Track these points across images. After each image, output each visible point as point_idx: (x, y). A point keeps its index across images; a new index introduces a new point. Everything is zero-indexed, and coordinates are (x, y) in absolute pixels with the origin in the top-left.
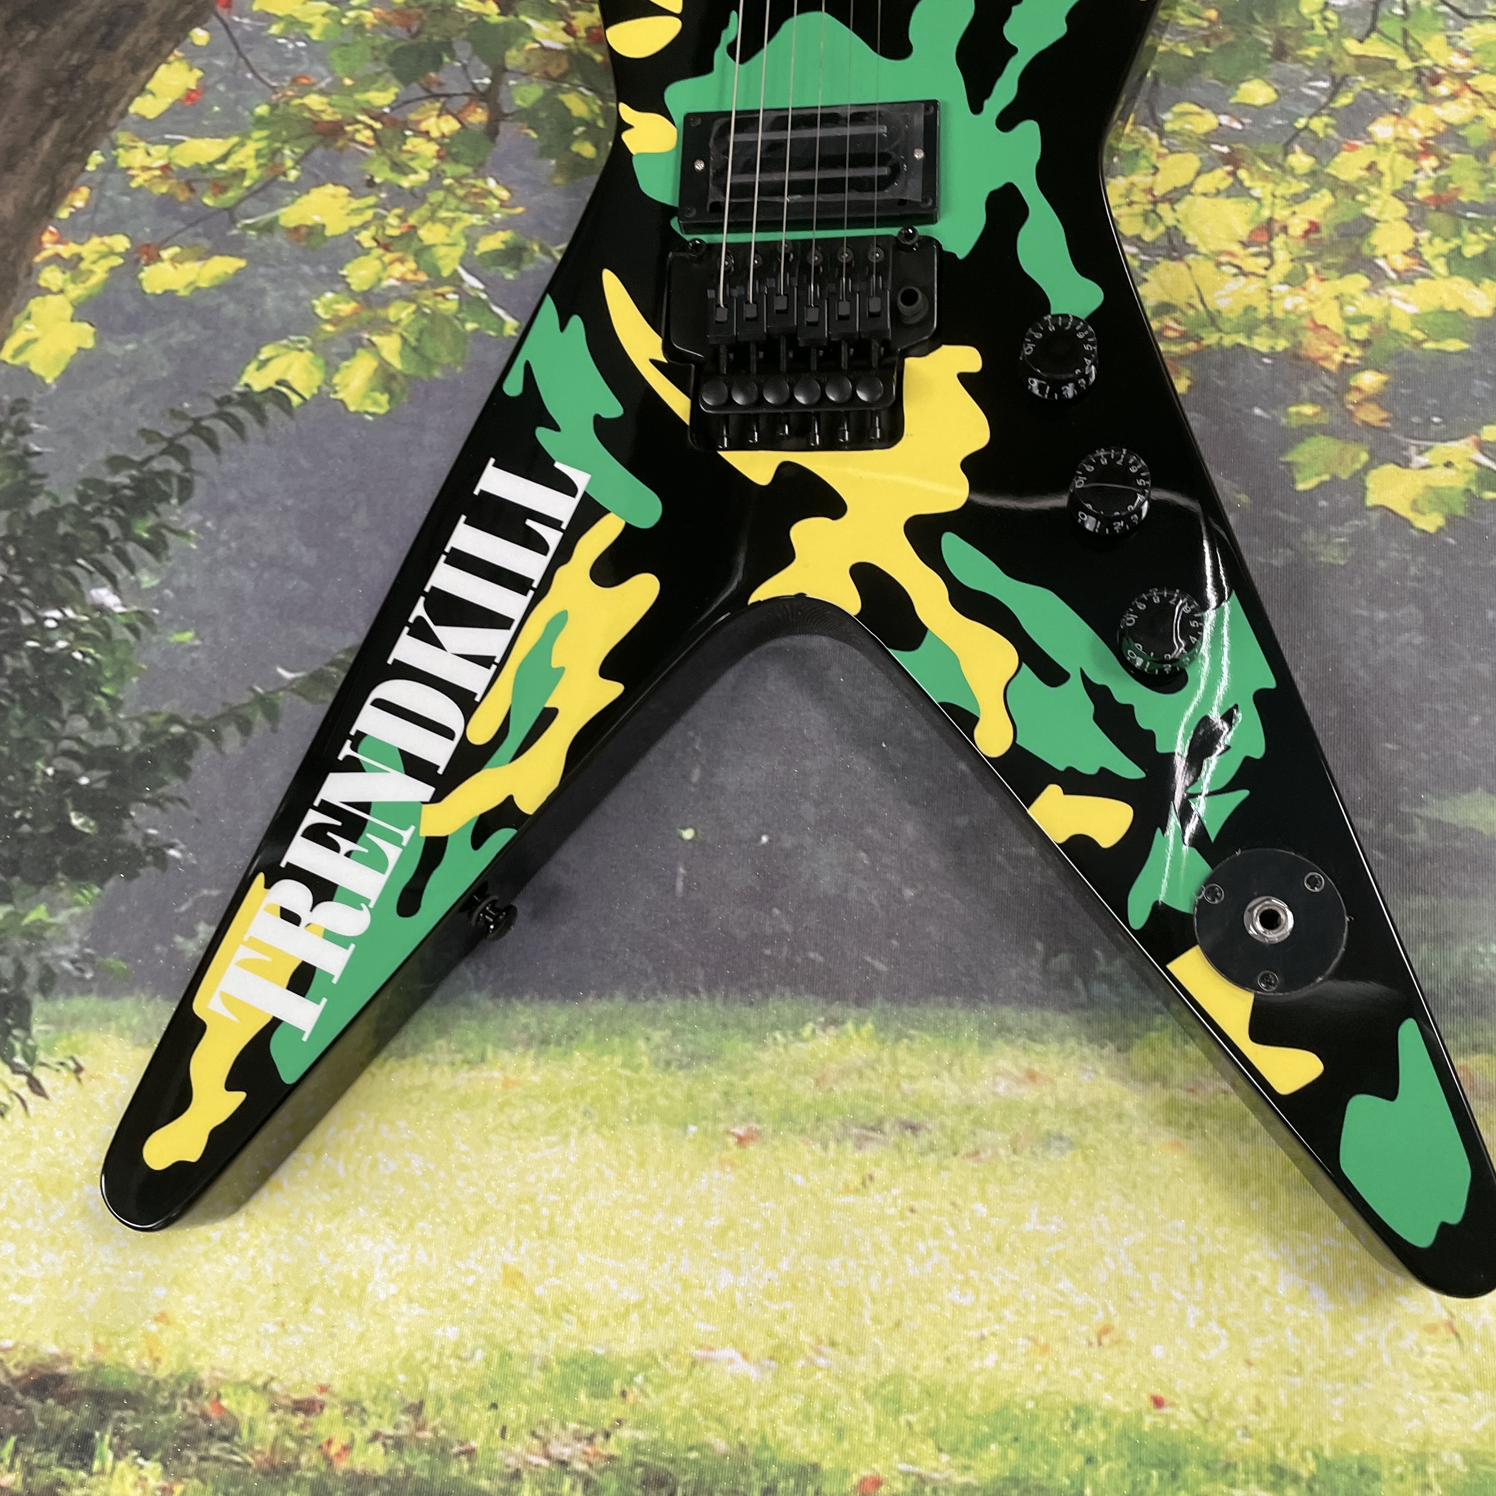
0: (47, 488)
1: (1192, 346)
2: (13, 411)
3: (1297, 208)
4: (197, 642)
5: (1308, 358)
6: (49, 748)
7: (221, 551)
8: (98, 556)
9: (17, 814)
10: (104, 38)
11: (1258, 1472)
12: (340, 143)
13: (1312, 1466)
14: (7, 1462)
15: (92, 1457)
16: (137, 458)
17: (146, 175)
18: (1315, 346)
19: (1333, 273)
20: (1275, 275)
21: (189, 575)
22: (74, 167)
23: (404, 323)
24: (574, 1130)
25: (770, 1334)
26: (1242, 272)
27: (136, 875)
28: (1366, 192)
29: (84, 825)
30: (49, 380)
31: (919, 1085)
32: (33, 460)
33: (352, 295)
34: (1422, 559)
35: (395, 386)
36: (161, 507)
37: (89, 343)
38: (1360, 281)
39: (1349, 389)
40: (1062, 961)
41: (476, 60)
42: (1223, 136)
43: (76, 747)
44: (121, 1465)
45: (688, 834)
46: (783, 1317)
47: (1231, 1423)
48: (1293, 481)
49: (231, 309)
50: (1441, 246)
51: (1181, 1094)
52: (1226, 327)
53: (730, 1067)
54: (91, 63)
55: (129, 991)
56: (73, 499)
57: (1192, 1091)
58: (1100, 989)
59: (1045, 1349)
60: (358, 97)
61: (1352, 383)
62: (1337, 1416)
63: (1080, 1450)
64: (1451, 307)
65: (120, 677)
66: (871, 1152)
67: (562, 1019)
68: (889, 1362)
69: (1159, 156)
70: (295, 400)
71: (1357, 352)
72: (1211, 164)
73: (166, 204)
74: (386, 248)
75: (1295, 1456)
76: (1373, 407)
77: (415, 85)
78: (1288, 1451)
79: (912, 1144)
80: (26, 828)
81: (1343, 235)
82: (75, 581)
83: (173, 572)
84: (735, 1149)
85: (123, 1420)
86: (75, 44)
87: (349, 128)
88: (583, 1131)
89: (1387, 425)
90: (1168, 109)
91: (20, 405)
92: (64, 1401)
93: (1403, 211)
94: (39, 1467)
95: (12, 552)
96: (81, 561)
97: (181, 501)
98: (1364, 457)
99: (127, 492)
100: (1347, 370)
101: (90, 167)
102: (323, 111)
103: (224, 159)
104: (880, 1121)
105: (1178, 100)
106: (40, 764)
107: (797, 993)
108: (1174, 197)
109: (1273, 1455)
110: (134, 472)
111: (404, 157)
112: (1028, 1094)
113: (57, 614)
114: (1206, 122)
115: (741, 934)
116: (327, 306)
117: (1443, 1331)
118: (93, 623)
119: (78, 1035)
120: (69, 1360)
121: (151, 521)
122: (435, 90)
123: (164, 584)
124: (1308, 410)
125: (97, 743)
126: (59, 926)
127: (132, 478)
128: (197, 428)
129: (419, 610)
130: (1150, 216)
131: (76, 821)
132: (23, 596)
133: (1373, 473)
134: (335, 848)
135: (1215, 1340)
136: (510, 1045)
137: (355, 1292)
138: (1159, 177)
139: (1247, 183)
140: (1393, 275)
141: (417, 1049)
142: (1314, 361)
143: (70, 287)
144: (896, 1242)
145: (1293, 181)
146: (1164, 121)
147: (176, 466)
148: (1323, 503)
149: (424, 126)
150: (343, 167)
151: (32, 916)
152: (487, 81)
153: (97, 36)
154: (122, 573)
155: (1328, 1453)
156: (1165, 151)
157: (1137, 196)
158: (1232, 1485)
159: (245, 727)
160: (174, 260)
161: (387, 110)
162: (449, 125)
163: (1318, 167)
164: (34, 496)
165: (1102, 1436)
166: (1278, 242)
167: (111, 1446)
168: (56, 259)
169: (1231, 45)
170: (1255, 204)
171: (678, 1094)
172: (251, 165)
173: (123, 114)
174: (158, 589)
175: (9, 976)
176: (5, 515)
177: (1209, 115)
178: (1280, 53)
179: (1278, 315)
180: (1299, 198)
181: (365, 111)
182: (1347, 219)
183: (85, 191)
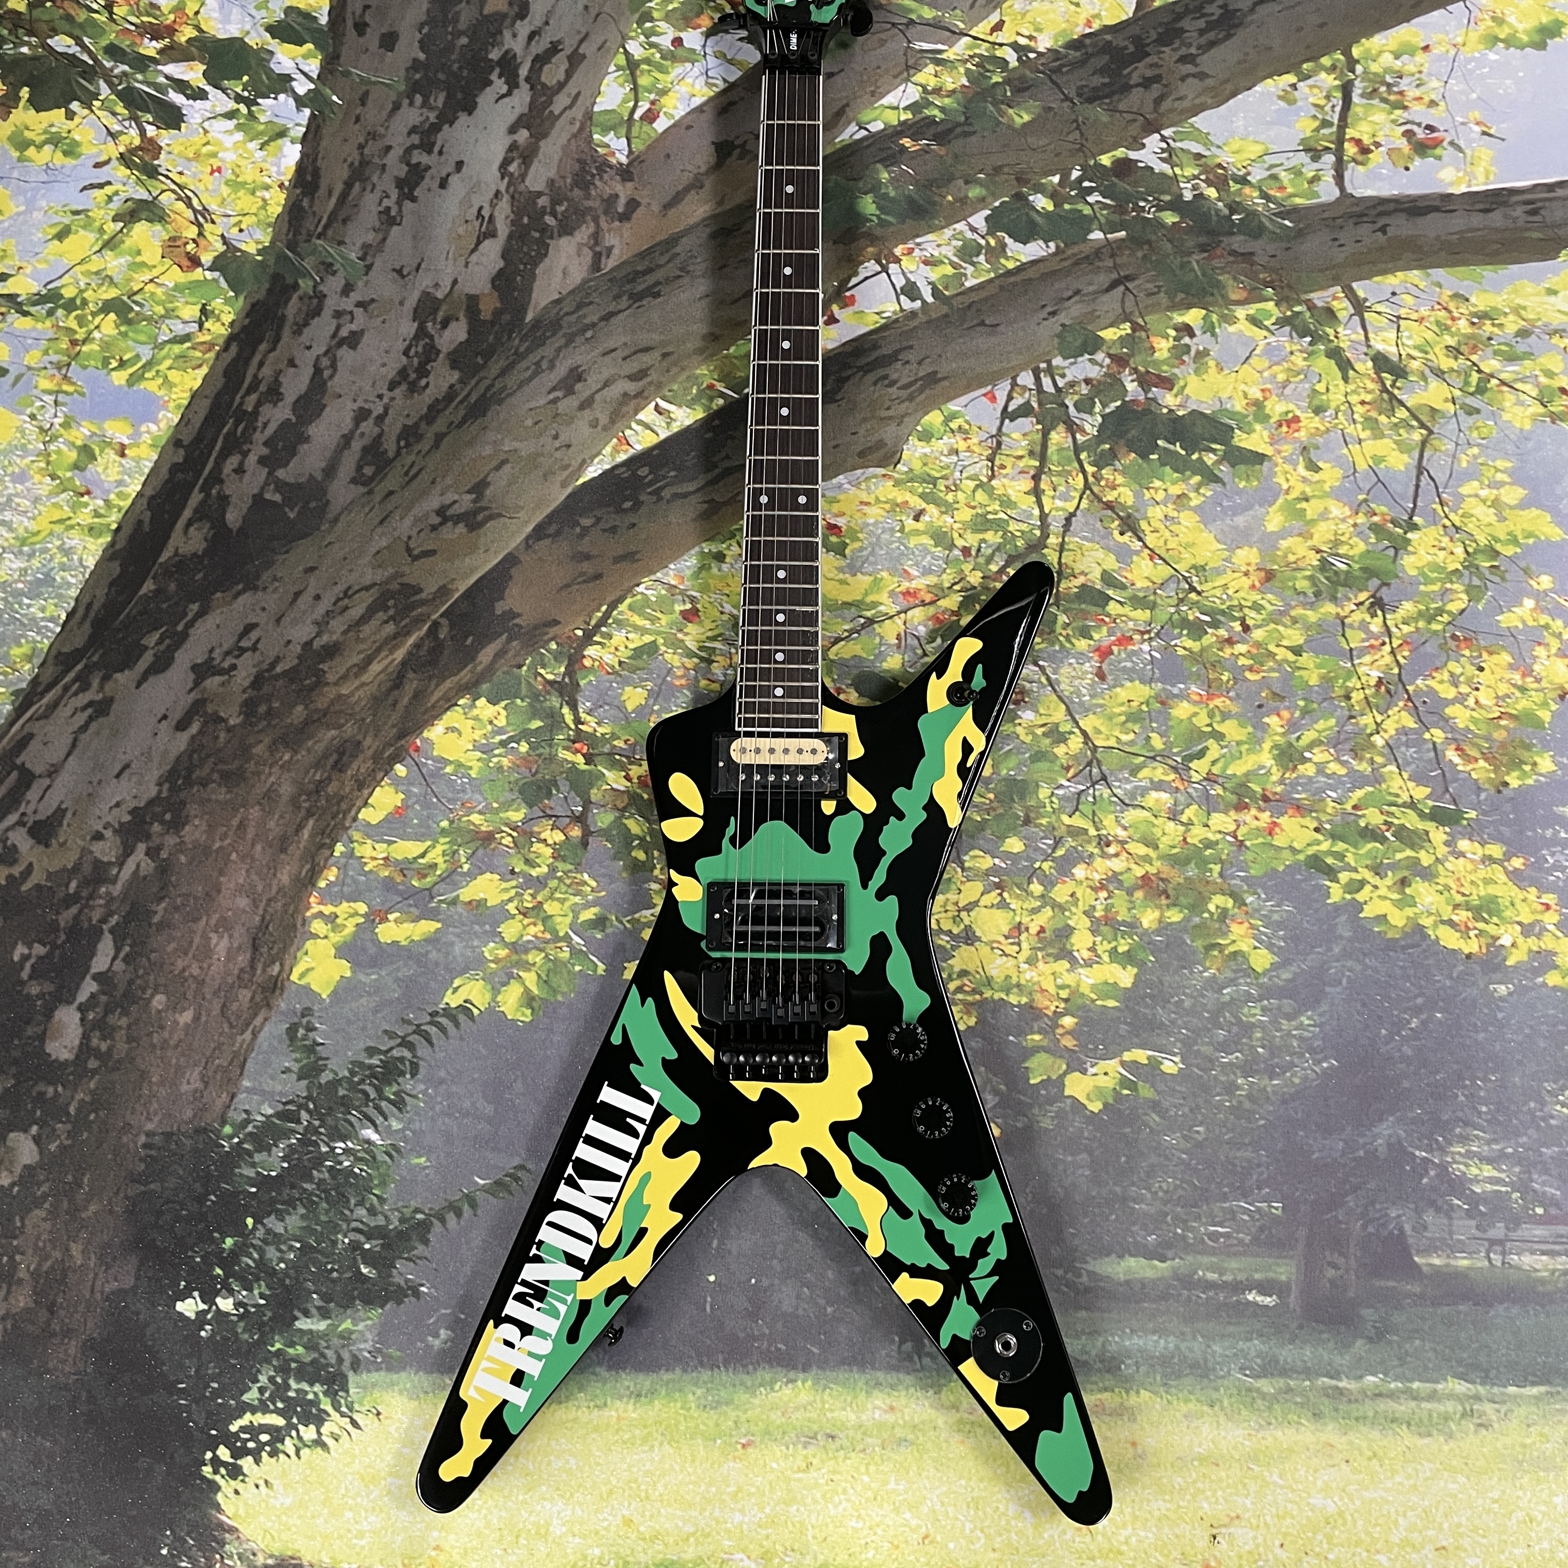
0: (329, 1067)
1: (978, 997)
3: (1034, 917)
4: (428, 1164)
5: (1037, 1008)
6: (344, 1227)
7: (438, 1108)
8: (364, 1109)
9: (329, 1266)
10: (336, 763)
12: (493, 846)
16: (384, 1048)
17: (375, 863)
18: (1041, 1002)
19: (1051, 959)
20: (1022, 957)
21: (420, 1122)
22: (327, 852)
23: (538, 965)
24: (656, 1444)
25: (761, 1546)
26: (1004, 954)
27: (402, 1302)
28: (1070, 910)
30: (324, 996)
31: (836, 1414)
32: (319, 1048)
33: (506, 945)
34: (1091, 1127)
35: (535, 1005)
36: (400, 1080)
37: (348, 974)
38: (1065, 964)
39: (1058, 1026)
40: (908, 1346)
41: (573, 794)
42: (996, 871)
43: (361, 1226)
45: (712, 1278)
46: (768, 1537)
48: (1029, 1078)
49: (434, 955)
50: (1107, 946)
52: (996, 987)
53: (737, 1408)
54: (330, 779)
55: (404, 1369)
56: (347, 1074)
58: (927, 1361)
59: (897, 1547)
60: (502, 815)
61: (1060, 1023)
64: (1111, 981)
65: (383, 1184)
66: (811, 1450)
67: (648, 1383)
68: (821, 1558)
69: (962, 882)
70: (476, 1012)
71: (1063, 1005)
72: (989, 888)
73: (388, 884)
74: (525, 915)
76: (1070, 1037)
77: (536, 808)
79: (832, 1446)
80: (335, 1274)
81: (1057, 936)
82: (351, 1124)
83: (410, 1121)
84: (741, 1451)
86: (317, 765)
87: (497, 836)
88: (661, 1444)
89: (1077, 1049)
90: (967, 853)
91: (307, 1012)
93: (1089, 924)
95: (311, 1106)
96: (354, 1112)
97: (413, 1076)
98: (1064, 1067)
99: (379, 1069)
100: (1057, 1015)
101: (336, 854)
102: (481, 825)
103: (423, 856)
104: (816, 1434)
105: (970, 850)
106: (340, 1237)
107: (772, 1366)
108: (970, 907)
110: (382, 1057)
111: (532, 856)
112: (890, 1418)
113: (342, 1145)
114: (987, 862)
115: (742, 1335)
116: (491, 952)
118: (364, 1150)
119: (376, 1394)
121: (395, 1088)
122: (549, 812)
123: (406, 1128)
124: (1037, 1037)
125: (372, 1224)
126: (360, 1332)
127: (380, 1060)
128: (418, 1031)
129: (570, 1170)
130: (956, 919)
131: (365, 1270)
132: (321, 1134)
133: (1068, 1077)
134: (531, 1306)
135: (979, 1539)
136: (620, 1398)
137: (543, 1531)
138: (961, 895)
139: (1008, 901)
140: (1082, 962)
141: (568, 1399)
142: (1040, 1010)
143: (331, 935)
144: (824, 1496)
145: (1032, 900)
146: (965, 861)
147: (407, 1054)
148: (1043, 1092)
149: (543, 836)
150: (496, 862)
151: (344, 1326)
152: (580, 809)
153: (331, 760)
154: (379, 1120)
156: (965, 879)
157: (950, 907)
159: (459, 1214)
160: (396, 921)
161: (519, 824)
162: (559, 837)
163: (1045, 893)
164: (322, 1071)
166: (1024, 937)
168: (320, 914)
169: (1001, 815)
170: (1012, 913)
171: (711, 1423)
172: (440, 860)
173: (355, 819)
174: (402, 1130)
175: (333, 1361)
176: (304, 1083)
177: (988, 857)
178: (1027, 821)
179: (1023, 982)
180: (1035, 911)
181: (507, 825)
182: (1060, 926)
183: (335, 869)
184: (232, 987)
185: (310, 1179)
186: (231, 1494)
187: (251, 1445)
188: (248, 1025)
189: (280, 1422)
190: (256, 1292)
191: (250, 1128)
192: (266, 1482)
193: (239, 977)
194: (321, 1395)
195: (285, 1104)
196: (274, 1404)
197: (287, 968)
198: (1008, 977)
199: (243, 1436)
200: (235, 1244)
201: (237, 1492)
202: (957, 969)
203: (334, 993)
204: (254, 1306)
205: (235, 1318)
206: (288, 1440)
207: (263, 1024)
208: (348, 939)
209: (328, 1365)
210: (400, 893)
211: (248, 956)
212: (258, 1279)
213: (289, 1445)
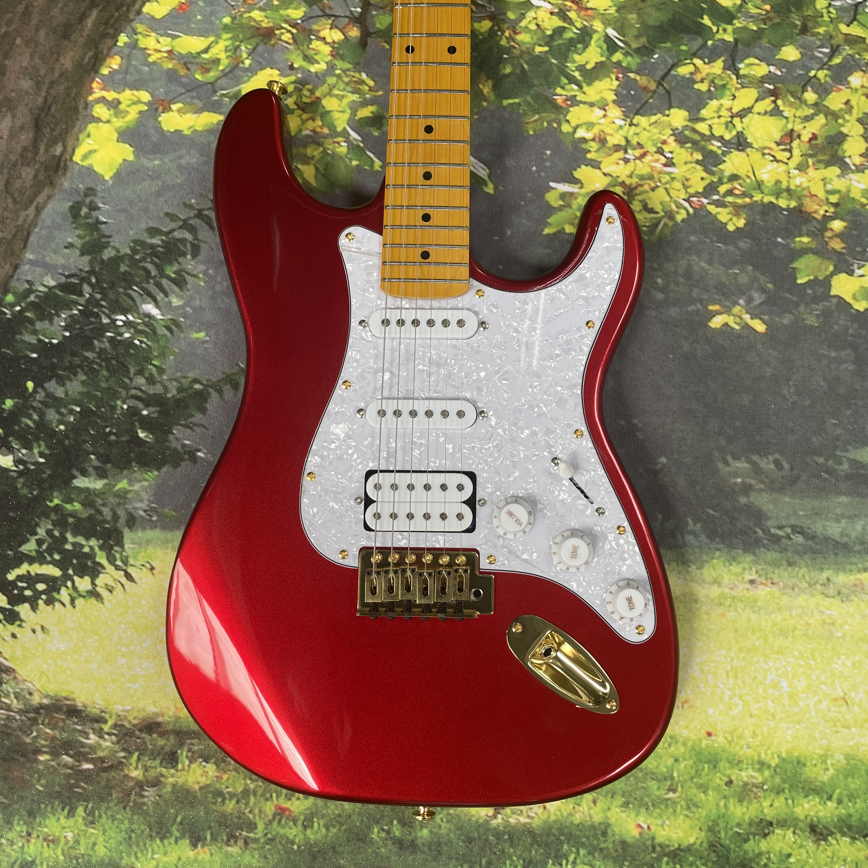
0: (112, 244)
1: (747, 200)
2: (86, 195)
3: (806, 124)
4: (207, 339)
5: (806, 212)
6: (124, 393)
7: (218, 287)
8: (145, 285)
9: (108, 430)
11: (752, 764)
12: (272, 42)
13: (777, 760)
14: (134, 765)
15: (177, 762)
16: (165, 230)
17: (158, 55)
18: (810, 205)
19: (822, 166)
20: (793, 163)
21: (200, 300)
22: (110, 42)
23: (317, 158)
26: (775, 160)
27: (180, 465)
28: (843, 117)
29: (146, 437)
30: (107, 178)
32: (102, 227)
34: (856, 325)
36: (181, 260)
37: (131, 157)
38: (835, 170)
39: (826, 229)
40: (670, 523)
42: (771, 79)
43: (139, 394)
44: (193, 766)
47: (742, 743)
48: (796, 279)
51: (726, 590)
52: (766, 191)
56: (129, 252)
57: (732, 589)
58: (689, 538)
60: (282, 12)
61: (829, 226)
62: (789, 739)
63: (672, 756)
65: (163, 355)
69: (736, 89)
71: (832, 210)
72: (763, 95)
73: (172, 75)
74: (303, 110)
75: (769, 756)
76: (838, 240)
77: (315, 7)
78: (766, 754)
80: (113, 438)
81: (829, 143)
82: (132, 299)
83: (191, 298)
85: (193, 744)
87: (277, 32)
89: (844, 251)
90: (742, 61)
91: (90, 191)
92: (162, 735)
93: (862, 130)
94: (151, 767)
95: (94, 280)
96: (135, 288)
97: (193, 257)
98: (831, 268)
99: (160, 249)
100: (826, 219)
101: (120, 44)
102: (262, 21)
103: (206, 51)
105: (748, 57)
106: (119, 403)
108: (743, 114)
109: (760, 757)
110: (163, 238)
111: (311, 52)
113: (123, 318)
114: (762, 70)
117: (841, 702)
118: (145, 324)
119: (151, 550)
120: (163, 715)
121: (176, 267)
122: (328, 11)
123: (186, 304)
124: (805, 240)
125: (151, 392)
126: (135, 492)
127: (162, 241)
128: (200, 215)
130: (729, 125)
131: (142, 435)
132: (103, 306)
133: (835, 277)
135: (737, 705)
138: (736, 101)
139: (781, 108)
140: (853, 168)
142: (809, 214)
143: (114, 120)
145: (806, 108)
146: (740, 69)
147: (188, 236)
148: (810, 292)
149: (322, 34)
150: (275, 57)
151: (119, 486)
152: (359, 10)
154: (160, 296)
155: (784, 755)
156: (739, 86)
157: (724, 113)
158: (740, 770)
159: (235, 387)
160: (179, 111)
161: (299, 21)
162: (337, 35)
163: (819, 101)
164: (105, 248)
165: (683, 750)
166: (795, 144)
167: (187, 757)
168: (103, 100)
169: (778, 24)
170: (785, 121)
172: (222, 56)
173: (139, 12)
174: (182, 307)
175: (109, 518)
176: (88, 258)
177: (764, 65)
178: (804, 30)
179: (792, 187)
180: (808, 119)
181: (286, 21)
182: (832, 133)
183: (118, 59)
184: (15, 165)
185: (92, 349)
186: (9, 638)
187: (28, 593)
188: (31, 201)
189: (56, 572)
190: (36, 451)
191: (32, 298)
192: (43, 628)
193: (22, 155)
194: (97, 549)
195: (67, 277)
196: (51, 556)
197: (69, 149)
198: (778, 182)
199: (20, 584)
200: (14, 405)
201: (14, 636)
202: (727, 173)
203: (117, 176)
204: (33, 464)
205: (15, 475)
206: (63, 590)
207: (46, 202)
208: (131, 125)
209: (105, 521)
210: (183, 85)
211: (31, 135)
212: (37, 439)
213: (64, 594)
